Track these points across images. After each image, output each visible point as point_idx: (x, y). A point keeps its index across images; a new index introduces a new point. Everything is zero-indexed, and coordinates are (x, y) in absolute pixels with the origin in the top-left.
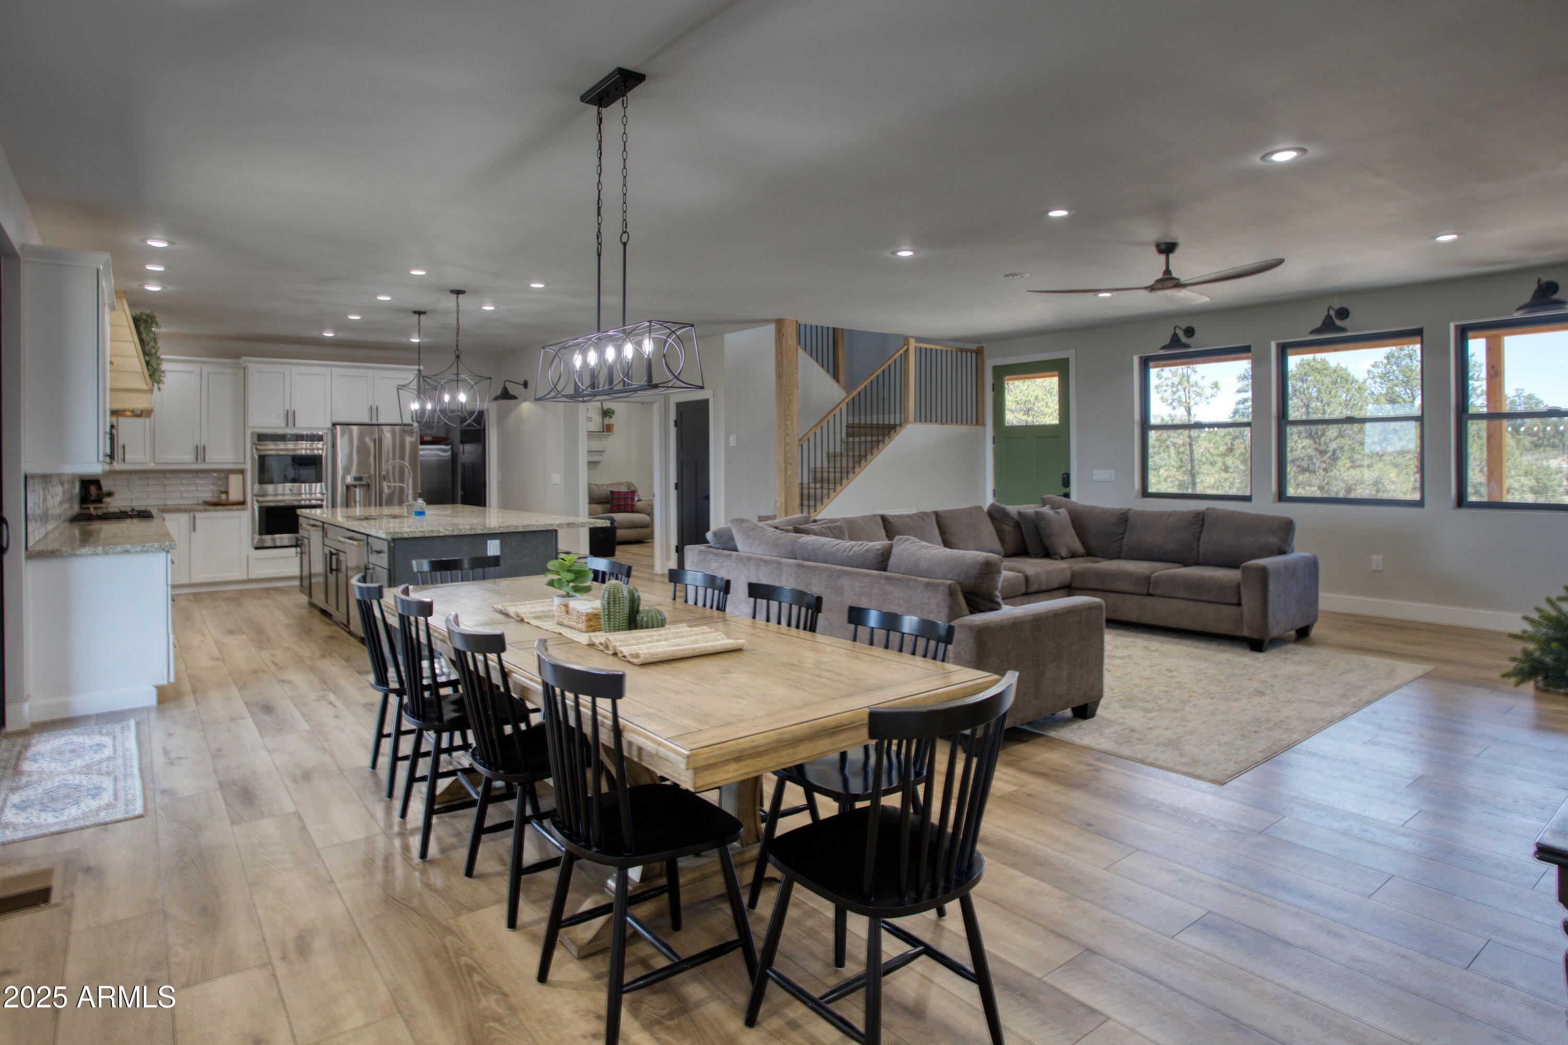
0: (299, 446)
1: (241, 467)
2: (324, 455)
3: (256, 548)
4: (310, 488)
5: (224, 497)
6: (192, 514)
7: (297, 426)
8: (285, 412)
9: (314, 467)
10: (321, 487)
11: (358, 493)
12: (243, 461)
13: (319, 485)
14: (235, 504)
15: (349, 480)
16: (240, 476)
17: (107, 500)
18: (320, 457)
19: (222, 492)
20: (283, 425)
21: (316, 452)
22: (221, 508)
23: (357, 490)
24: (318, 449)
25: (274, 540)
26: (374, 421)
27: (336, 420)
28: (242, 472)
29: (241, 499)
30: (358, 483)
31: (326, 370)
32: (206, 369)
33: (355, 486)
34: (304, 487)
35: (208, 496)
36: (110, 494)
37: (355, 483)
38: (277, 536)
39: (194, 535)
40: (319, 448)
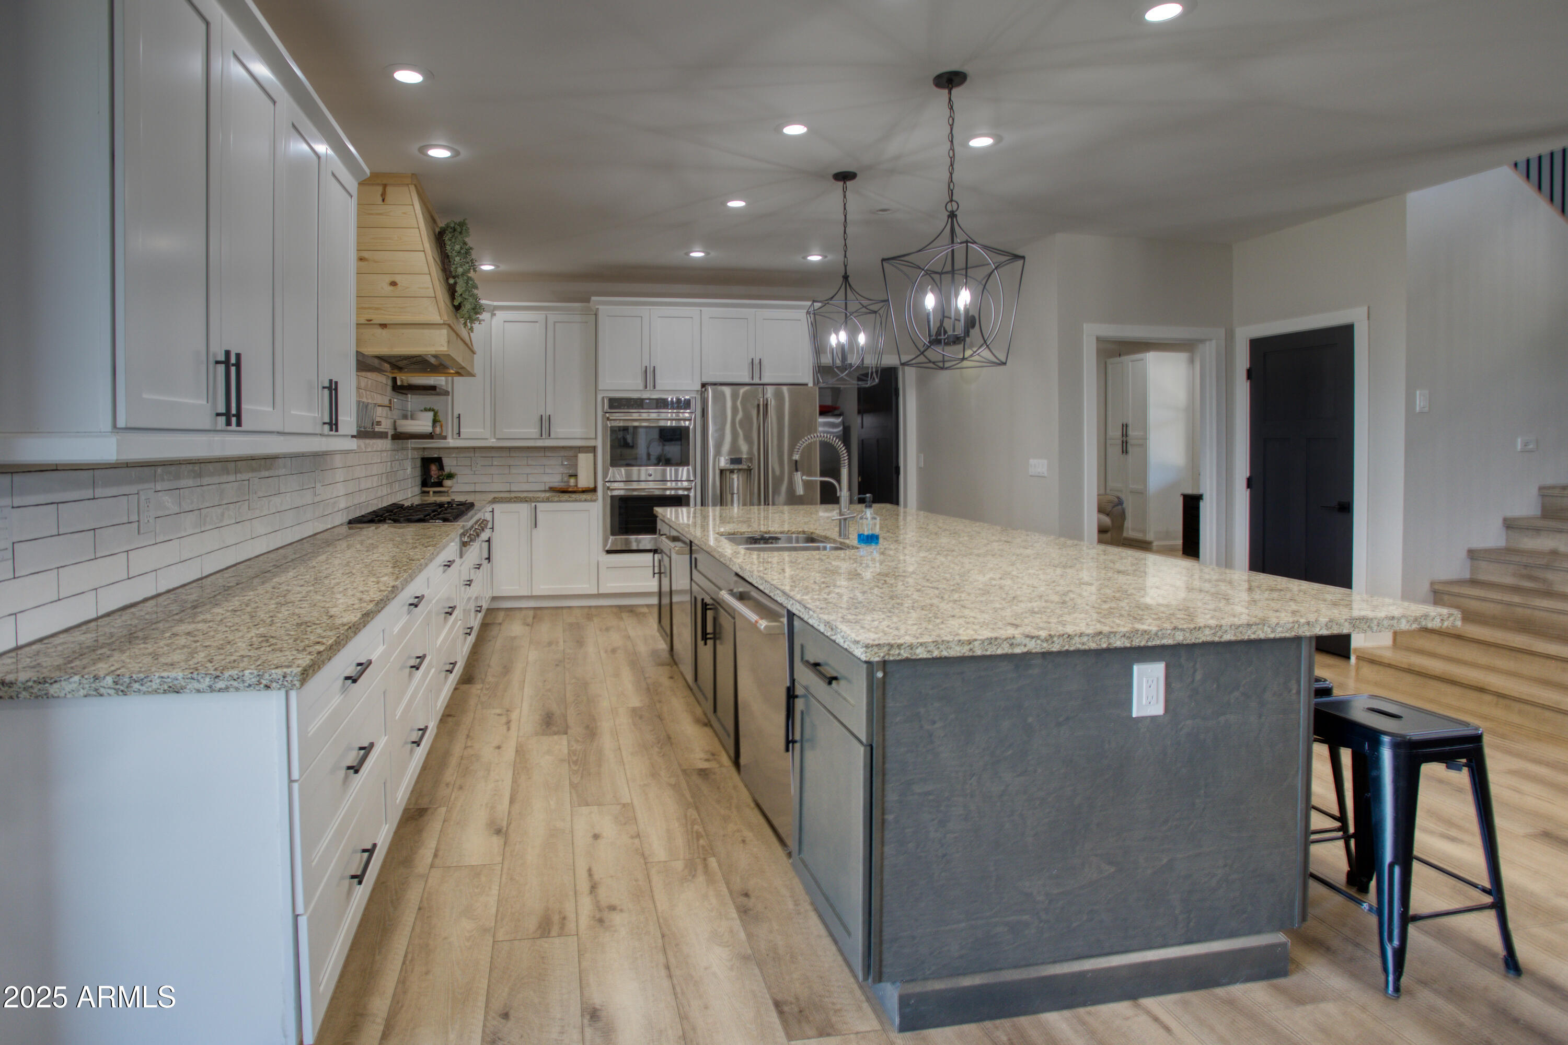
0: (663, 416)
1: (591, 443)
2: (691, 427)
3: (609, 552)
4: (677, 472)
5: (572, 481)
6: (533, 504)
7: (657, 388)
8: (644, 369)
9: (679, 443)
10: (688, 471)
11: (736, 480)
12: (594, 437)
13: (686, 468)
14: (584, 491)
15: (723, 462)
16: (591, 455)
17: (447, 483)
18: (687, 429)
19: (571, 476)
20: (641, 387)
21: (682, 424)
22: (566, 496)
23: (735, 476)
24: (685, 420)
25: (628, 542)
26: (756, 381)
27: (705, 380)
28: (593, 449)
29: (592, 486)
30: (736, 467)
31: (693, 311)
32: (553, 317)
33: (732, 471)
34: (670, 471)
35: (555, 479)
36: (450, 476)
37: (732, 467)
38: (633, 537)
39: (535, 532)
40: (686, 418)
